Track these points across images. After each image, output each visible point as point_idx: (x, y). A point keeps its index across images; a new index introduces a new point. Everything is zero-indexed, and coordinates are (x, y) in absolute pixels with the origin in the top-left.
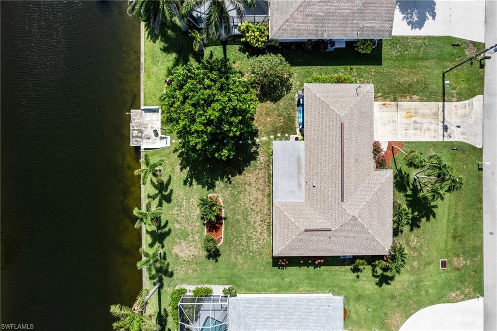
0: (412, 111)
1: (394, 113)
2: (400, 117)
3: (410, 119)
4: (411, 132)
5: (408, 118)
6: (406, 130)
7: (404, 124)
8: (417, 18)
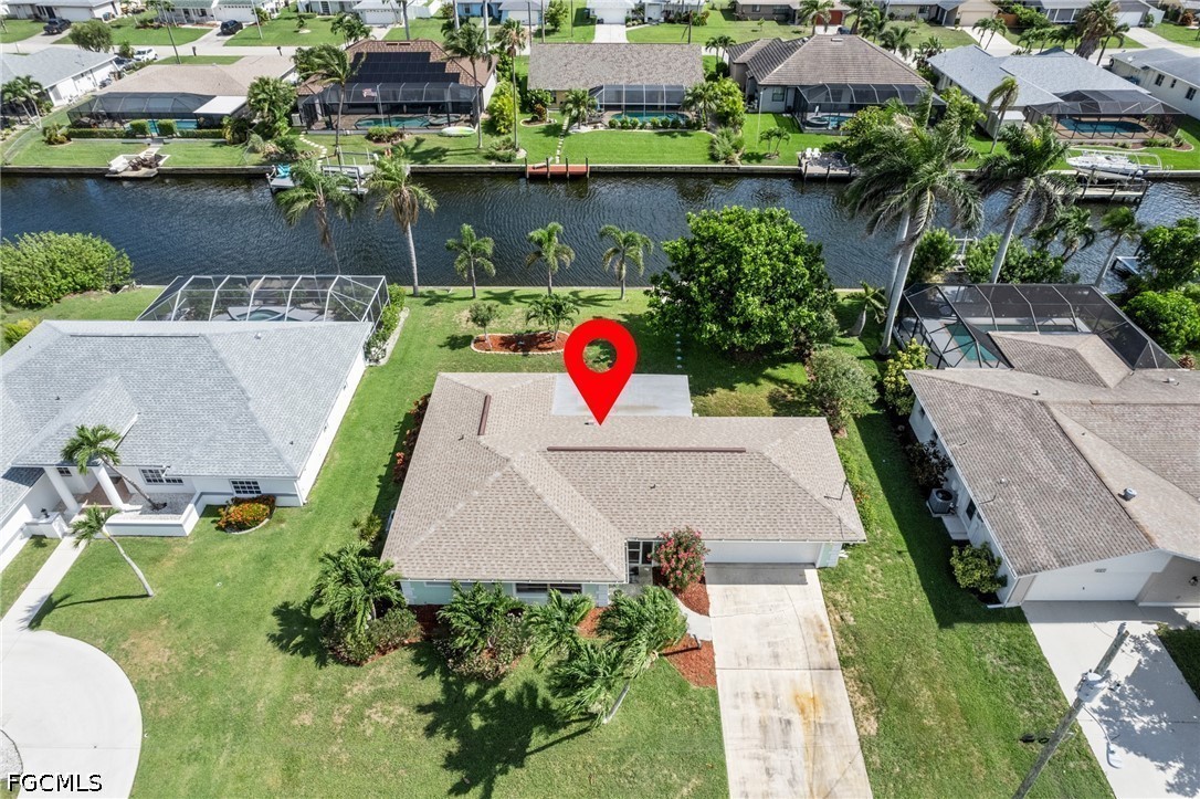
0: (822, 713)
1: (801, 657)
2: (795, 677)
3: (794, 707)
4: (753, 712)
5: (797, 703)
6: (757, 696)
7: (774, 689)
8: (1143, 729)
